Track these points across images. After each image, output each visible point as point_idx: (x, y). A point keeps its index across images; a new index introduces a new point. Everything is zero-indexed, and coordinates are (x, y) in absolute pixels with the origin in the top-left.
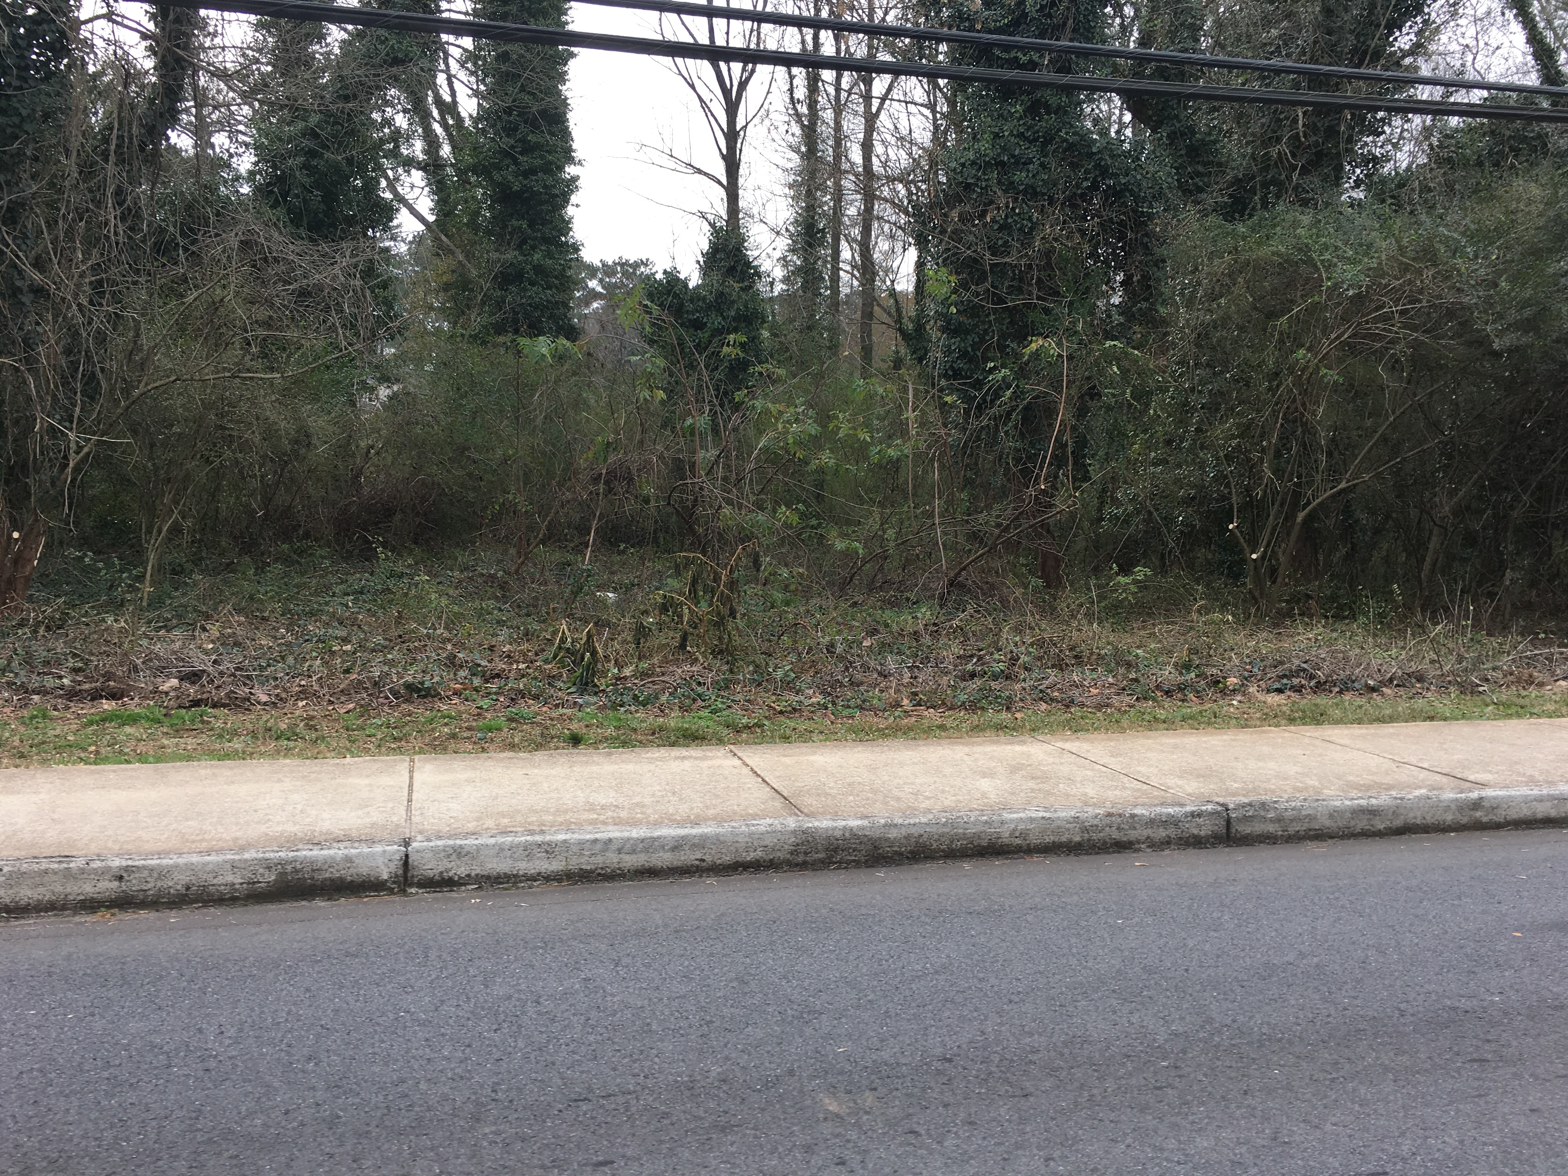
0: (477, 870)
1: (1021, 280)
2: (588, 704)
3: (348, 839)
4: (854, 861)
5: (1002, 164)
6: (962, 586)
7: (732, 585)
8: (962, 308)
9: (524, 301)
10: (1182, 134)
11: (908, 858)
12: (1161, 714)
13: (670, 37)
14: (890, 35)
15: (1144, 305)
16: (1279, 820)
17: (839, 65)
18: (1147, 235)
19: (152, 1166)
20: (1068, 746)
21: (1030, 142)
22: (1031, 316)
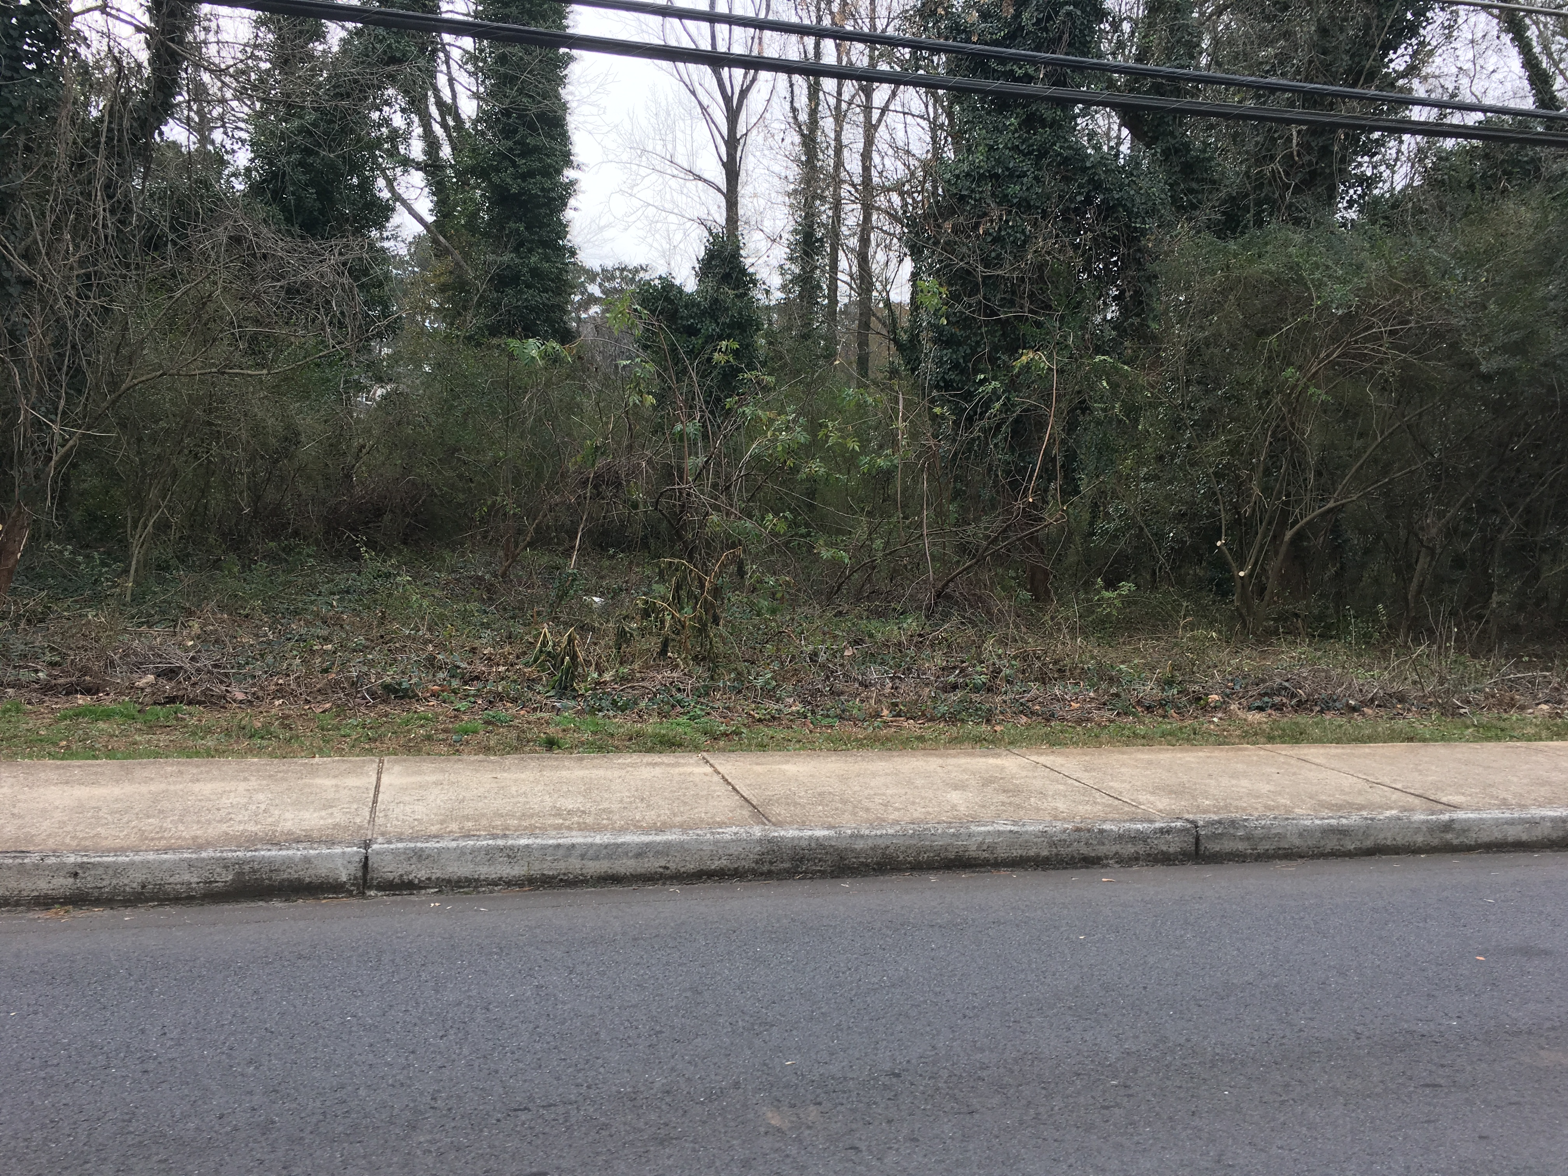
0: (437, 873)
1: (1014, 293)
2: (566, 708)
3: (308, 839)
4: (819, 871)
5: (996, 176)
6: (949, 597)
7: (717, 591)
8: (954, 320)
9: (519, 303)
10: (1177, 151)
11: (874, 869)
12: (1141, 729)
13: (673, 43)
14: (890, 44)
15: (1136, 321)
16: (1248, 838)
17: (841, 74)
18: (1139, 250)
19: (79, 1169)
20: (1042, 759)
21: (1025, 155)
22: (1023, 329)
